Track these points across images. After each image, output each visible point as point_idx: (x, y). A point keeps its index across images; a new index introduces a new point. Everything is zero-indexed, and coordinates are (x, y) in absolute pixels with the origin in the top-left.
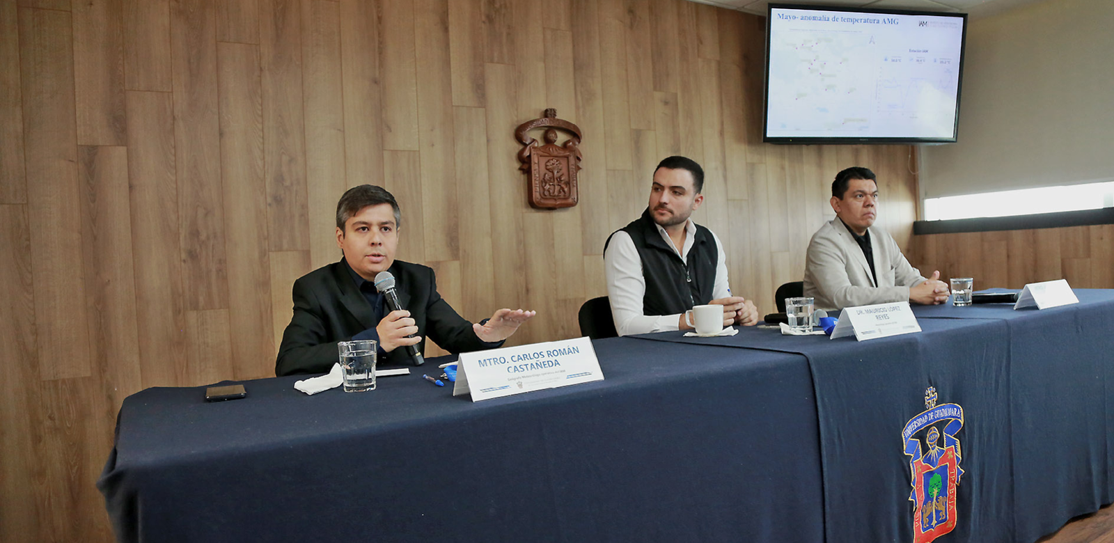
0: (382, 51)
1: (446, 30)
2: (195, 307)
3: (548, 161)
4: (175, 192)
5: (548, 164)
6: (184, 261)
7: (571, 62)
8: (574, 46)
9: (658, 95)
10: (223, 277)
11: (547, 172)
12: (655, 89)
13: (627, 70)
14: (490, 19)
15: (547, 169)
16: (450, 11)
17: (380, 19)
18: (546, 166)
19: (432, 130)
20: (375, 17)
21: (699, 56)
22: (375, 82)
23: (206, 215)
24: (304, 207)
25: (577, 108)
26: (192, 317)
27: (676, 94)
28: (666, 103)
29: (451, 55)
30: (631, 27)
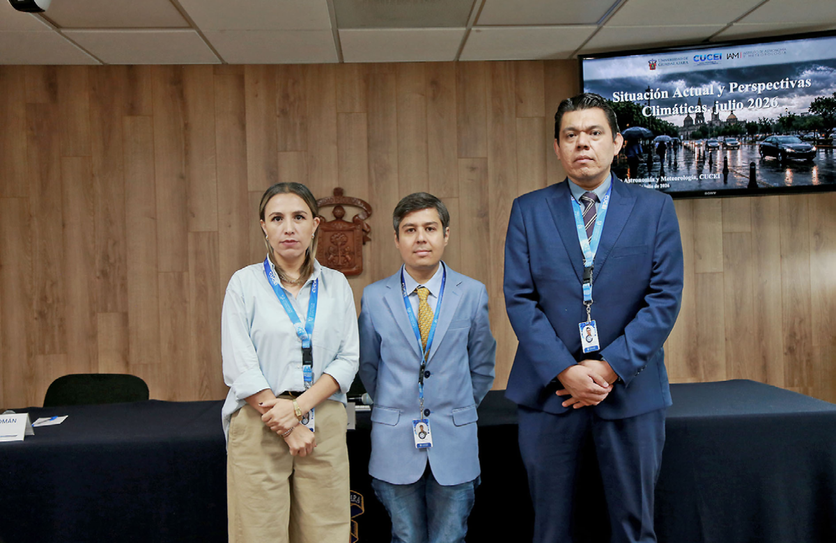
0: (187, 152)
1: (243, 126)
2: (43, 352)
3: (333, 235)
4: (30, 269)
5: (333, 238)
6: (36, 319)
7: (365, 142)
8: (368, 125)
9: (464, 162)
10: (63, 331)
11: (332, 245)
12: (460, 157)
13: (427, 142)
14: (284, 112)
15: (333, 242)
16: (247, 111)
17: (186, 125)
18: (331, 239)
19: (230, 214)
20: (182, 125)
21: (517, 116)
22: (182, 177)
23: (52, 285)
24: (124, 278)
25: (370, 184)
26: (40, 360)
27: (486, 158)
28: (473, 169)
29: (248, 149)
30: (434, 98)
